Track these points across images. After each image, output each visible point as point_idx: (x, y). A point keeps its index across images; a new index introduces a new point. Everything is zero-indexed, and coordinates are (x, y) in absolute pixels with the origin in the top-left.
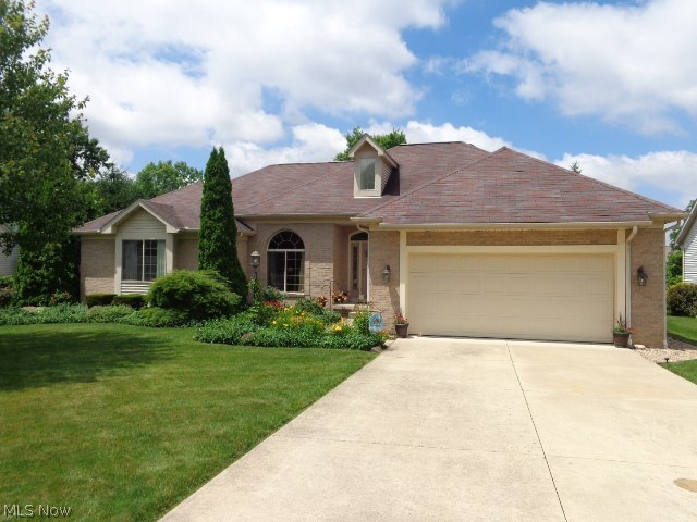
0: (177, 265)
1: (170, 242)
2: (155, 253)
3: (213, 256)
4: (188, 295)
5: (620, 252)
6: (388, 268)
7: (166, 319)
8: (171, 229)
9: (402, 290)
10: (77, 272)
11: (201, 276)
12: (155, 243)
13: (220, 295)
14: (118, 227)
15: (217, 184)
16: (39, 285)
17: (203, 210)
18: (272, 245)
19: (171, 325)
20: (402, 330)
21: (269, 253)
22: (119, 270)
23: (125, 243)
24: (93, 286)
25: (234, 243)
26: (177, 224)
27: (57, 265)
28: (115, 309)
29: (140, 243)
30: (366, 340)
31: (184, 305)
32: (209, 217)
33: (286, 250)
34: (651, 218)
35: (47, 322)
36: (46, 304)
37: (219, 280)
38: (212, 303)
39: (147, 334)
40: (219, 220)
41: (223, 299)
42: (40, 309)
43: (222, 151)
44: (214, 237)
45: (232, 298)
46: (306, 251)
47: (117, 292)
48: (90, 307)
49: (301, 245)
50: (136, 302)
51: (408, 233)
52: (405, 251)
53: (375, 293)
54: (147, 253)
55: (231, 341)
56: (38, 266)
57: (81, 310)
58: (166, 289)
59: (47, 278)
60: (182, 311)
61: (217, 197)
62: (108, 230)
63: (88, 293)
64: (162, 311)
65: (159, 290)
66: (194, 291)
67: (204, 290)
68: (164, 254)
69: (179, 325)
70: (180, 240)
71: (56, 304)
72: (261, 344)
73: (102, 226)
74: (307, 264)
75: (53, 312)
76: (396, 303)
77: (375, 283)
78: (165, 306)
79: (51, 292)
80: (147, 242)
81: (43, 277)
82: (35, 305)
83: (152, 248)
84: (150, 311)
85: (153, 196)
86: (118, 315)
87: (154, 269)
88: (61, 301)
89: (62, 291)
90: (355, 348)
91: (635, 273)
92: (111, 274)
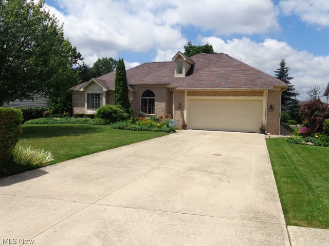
0: (107, 103)
1: (104, 94)
2: (99, 98)
3: (119, 100)
4: (110, 114)
5: (264, 99)
6: (180, 104)
7: (102, 122)
8: (105, 90)
9: (185, 112)
10: (71, 105)
11: (115, 107)
12: (99, 94)
13: (122, 114)
14: (86, 88)
15: (121, 73)
16: (58, 110)
17: (116, 83)
18: (143, 96)
19: (104, 124)
20: (184, 127)
21: (142, 99)
22: (86, 104)
23: (88, 95)
24: (77, 110)
25: (127, 95)
26: (107, 87)
27: (64, 102)
28: (85, 119)
29: (93, 94)
30: (168, 129)
31: (109, 117)
32: (118, 85)
33: (148, 98)
34: (274, 86)
35: (61, 123)
36: (61, 117)
37: (121, 109)
38: (118, 117)
39: (95, 126)
40: (121, 86)
41: (122, 115)
42: (58, 119)
43: (122, 59)
44: (120, 92)
45: (126, 115)
46: (155, 98)
47: (86, 113)
48: (76, 118)
49: (154, 96)
50: (92, 116)
51: (188, 92)
52: (187, 98)
53: (176, 113)
54: (96, 98)
55: (122, 128)
56: (57, 103)
57: (73, 119)
58: (102, 112)
59: (61, 107)
60: (108, 119)
61: (121, 77)
62: (82, 90)
63: (75, 113)
64: (101, 119)
65: (100, 112)
66: (112, 112)
67: (116, 112)
68: (102, 99)
69: (107, 124)
70: (108, 93)
71: (64, 117)
72: (132, 130)
73: (80, 88)
74: (156, 103)
75: (63, 119)
76: (183, 117)
77: (176, 109)
78: (102, 118)
79: (62, 112)
80: (96, 94)
81: (59, 107)
82: (57, 117)
83: (98, 96)
84: (97, 120)
85: (100, 75)
86: (86, 121)
87: (99, 104)
88: (66, 116)
89: (66, 112)
90: (164, 131)
91: (269, 107)
92: (83, 106)
